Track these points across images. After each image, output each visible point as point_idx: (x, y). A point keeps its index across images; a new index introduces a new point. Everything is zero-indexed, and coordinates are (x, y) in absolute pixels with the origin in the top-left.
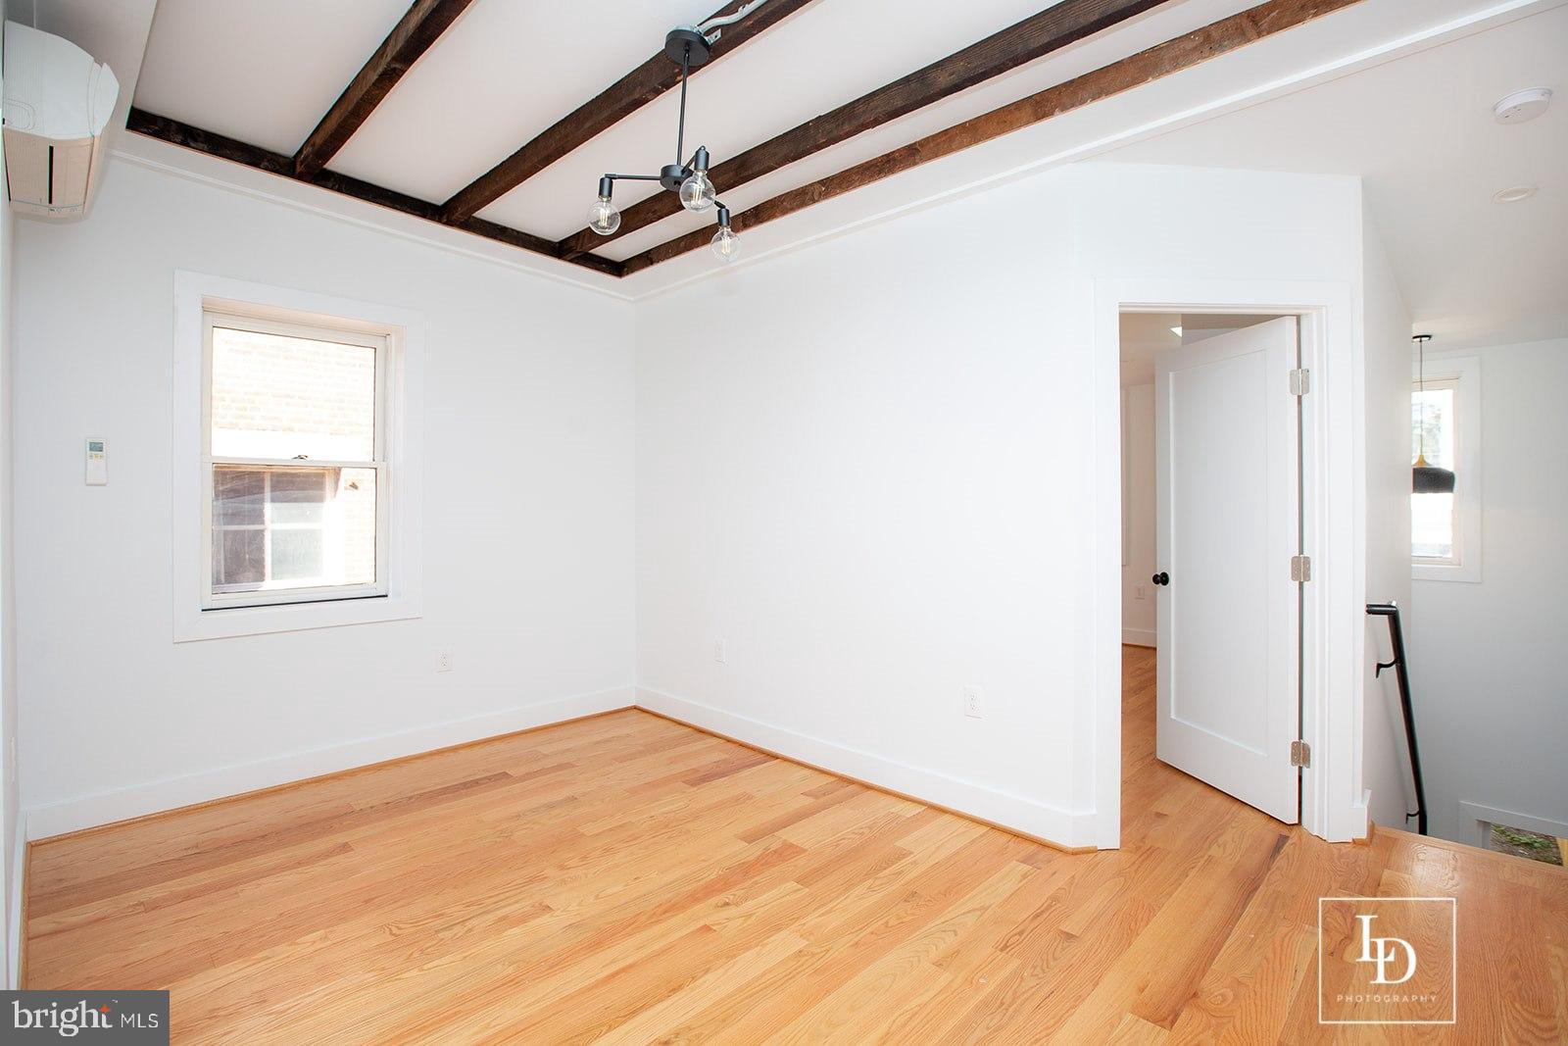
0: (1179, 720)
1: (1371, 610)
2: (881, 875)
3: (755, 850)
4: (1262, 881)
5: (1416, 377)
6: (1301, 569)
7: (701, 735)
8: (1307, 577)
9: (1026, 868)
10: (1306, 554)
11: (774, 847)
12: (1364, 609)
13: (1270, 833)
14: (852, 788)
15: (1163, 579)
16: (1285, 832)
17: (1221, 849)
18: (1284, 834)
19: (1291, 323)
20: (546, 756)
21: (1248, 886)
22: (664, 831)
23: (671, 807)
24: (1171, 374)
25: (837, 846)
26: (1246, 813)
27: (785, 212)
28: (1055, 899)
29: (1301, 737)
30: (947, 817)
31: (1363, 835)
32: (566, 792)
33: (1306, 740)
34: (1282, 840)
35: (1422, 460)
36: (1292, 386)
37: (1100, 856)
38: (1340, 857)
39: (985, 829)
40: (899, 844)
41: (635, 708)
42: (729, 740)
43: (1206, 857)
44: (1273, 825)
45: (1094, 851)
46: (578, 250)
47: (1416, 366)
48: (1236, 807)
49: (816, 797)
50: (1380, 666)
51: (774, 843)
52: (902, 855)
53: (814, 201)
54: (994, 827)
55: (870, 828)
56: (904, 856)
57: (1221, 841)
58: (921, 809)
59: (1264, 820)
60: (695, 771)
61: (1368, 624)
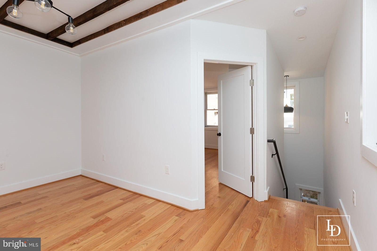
0: (224, 171)
1: (269, 141)
2: (132, 225)
3: (96, 221)
4: (240, 215)
5: (285, 86)
6: (252, 131)
7: (98, 182)
8: (253, 133)
9: (177, 218)
10: (253, 127)
11: (101, 220)
12: (266, 141)
13: (244, 200)
14: (137, 195)
15: (219, 135)
16: (249, 199)
17: (232, 206)
18: (248, 200)
19: (250, 67)
20: (39, 194)
21: (236, 217)
22: (67, 217)
23: (74, 208)
24: (221, 81)
25: (123, 216)
26: (240, 195)
27: (115, 29)
28: (182, 228)
29: (253, 174)
30: (161, 203)
31: (267, 199)
32: (39, 207)
33: (254, 175)
34: (248, 202)
35: (287, 105)
36: (250, 84)
37: (199, 211)
38: (261, 206)
39: (170, 206)
40: (142, 214)
41: (81, 175)
42: (106, 184)
43: (227, 209)
44: (246, 198)
45: (197, 210)
46: (52, 37)
47: (285, 83)
48: (238, 194)
49: (124, 200)
50: (273, 155)
51: (102, 218)
52: (142, 217)
53: (122, 26)
54: (173, 205)
55: (136, 209)
56: (142, 218)
57: (232, 204)
58: (154, 201)
59: (244, 197)
60: (90, 194)
61: (268, 145)
